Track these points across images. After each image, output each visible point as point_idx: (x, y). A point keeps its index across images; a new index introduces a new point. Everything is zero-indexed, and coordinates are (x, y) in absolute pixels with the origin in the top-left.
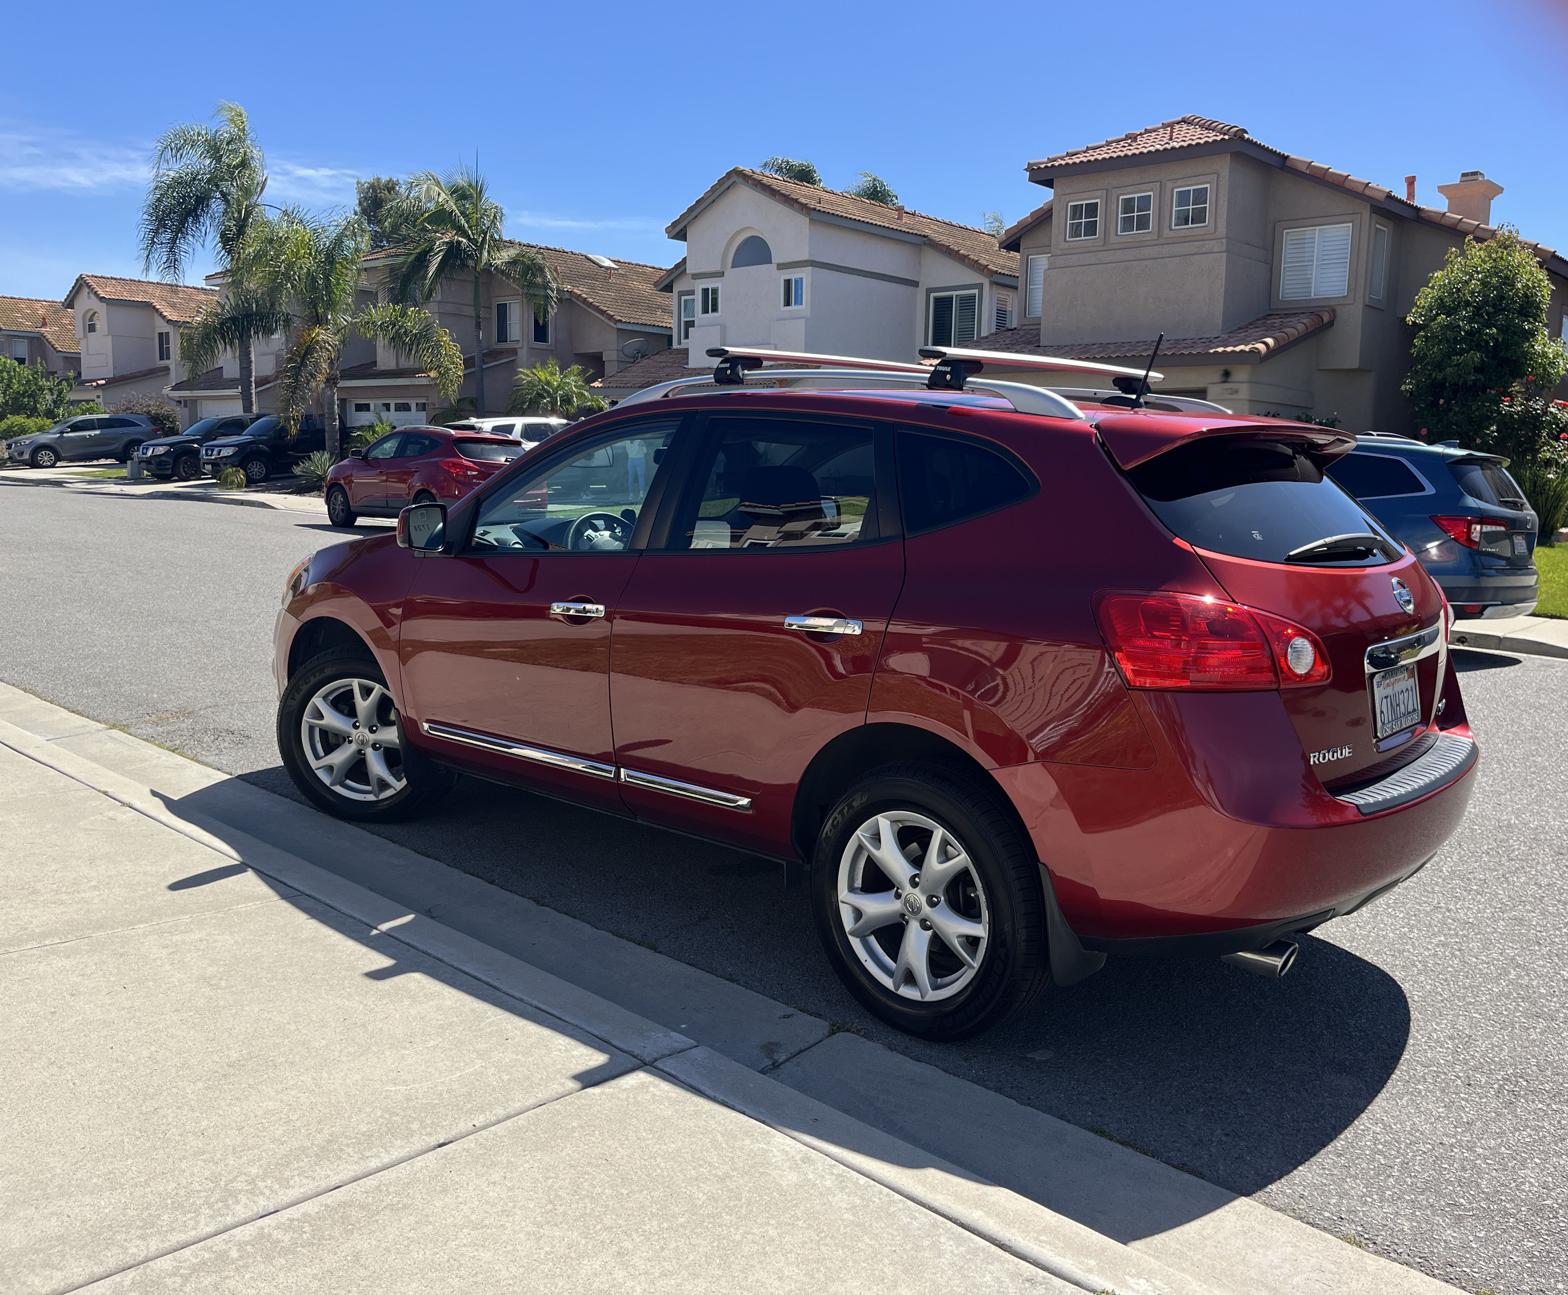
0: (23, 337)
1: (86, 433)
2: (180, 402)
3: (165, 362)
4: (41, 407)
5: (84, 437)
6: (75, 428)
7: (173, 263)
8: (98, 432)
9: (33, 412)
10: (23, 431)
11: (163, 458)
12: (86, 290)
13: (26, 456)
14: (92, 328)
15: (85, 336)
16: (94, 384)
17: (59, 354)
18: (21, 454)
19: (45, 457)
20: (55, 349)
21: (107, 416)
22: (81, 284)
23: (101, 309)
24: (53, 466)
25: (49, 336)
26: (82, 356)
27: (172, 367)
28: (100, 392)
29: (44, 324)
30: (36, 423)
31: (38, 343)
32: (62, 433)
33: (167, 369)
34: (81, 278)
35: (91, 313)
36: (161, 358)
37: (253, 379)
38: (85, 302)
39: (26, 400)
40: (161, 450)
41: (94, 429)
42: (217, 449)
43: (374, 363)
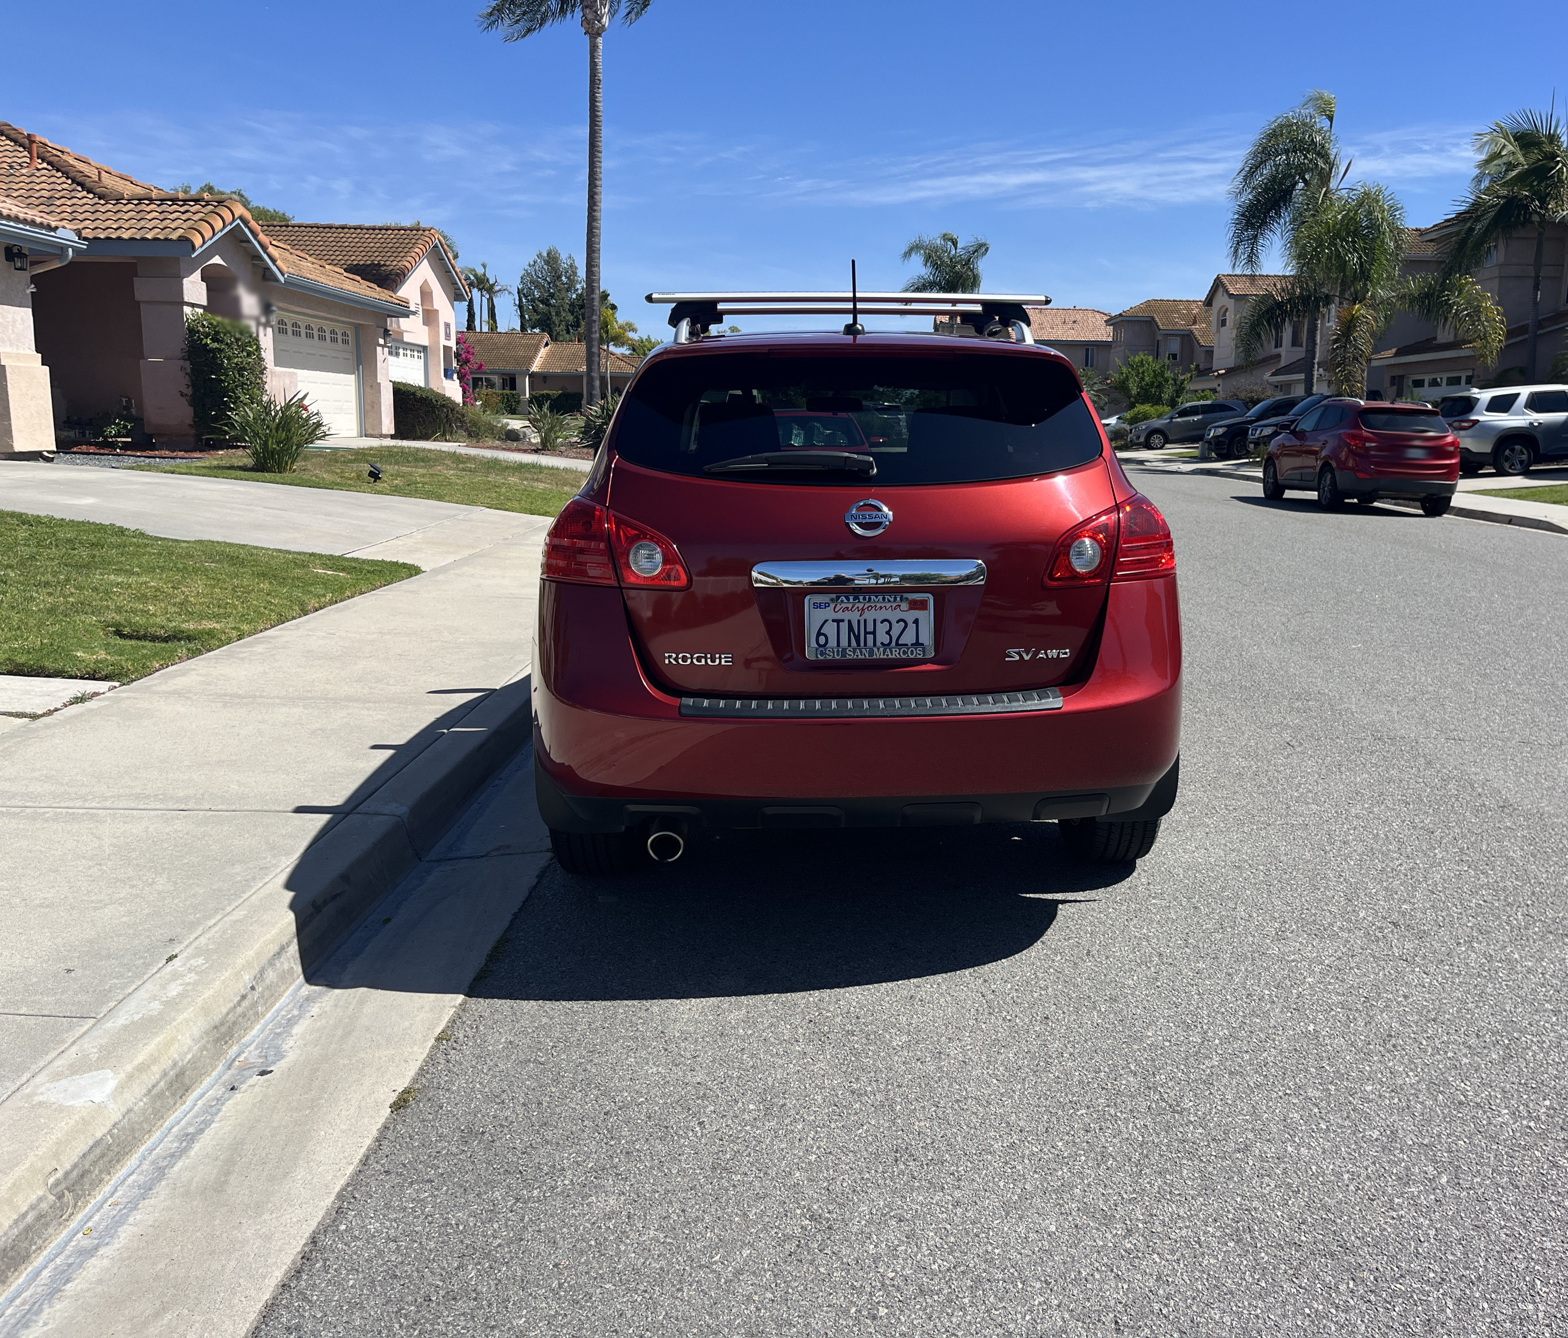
0: (1176, 335)
1: (1190, 418)
2: (1277, 387)
3: (1279, 350)
4: (1165, 397)
5: (1189, 421)
6: (1184, 413)
7: (1252, 259)
8: (1200, 417)
9: (1156, 401)
10: (1146, 417)
11: (1221, 439)
12: (1221, 289)
13: (1142, 440)
14: (1224, 323)
15: (1218, 331)
16: (1216, 374)
17: (1202, 348)
18: (1138, 437)
19: (1156, 440)
20: (1199, 344)
21: (1209, 402)
22: (1218, 284)
23: (1230, 303)
24: (1161, 448)
25: (1196, 333)
26: (1215, 349)
27: (1283, 354)
28: (1220, 381)
29: (1195, 323)
30: (1157, 410)
31: (1187, 338)
32: (1172, 418)
33: (1279, 356)
34: (1218, 278)
35: (1224, 309)
36: (1276, 347)
37: (1316, 360)
38: (1221, 300)
39: (1153, 390)
40: (1221, 431)
41: (1197, 414)
42: (1260, 429)
43: (1435, 339)
